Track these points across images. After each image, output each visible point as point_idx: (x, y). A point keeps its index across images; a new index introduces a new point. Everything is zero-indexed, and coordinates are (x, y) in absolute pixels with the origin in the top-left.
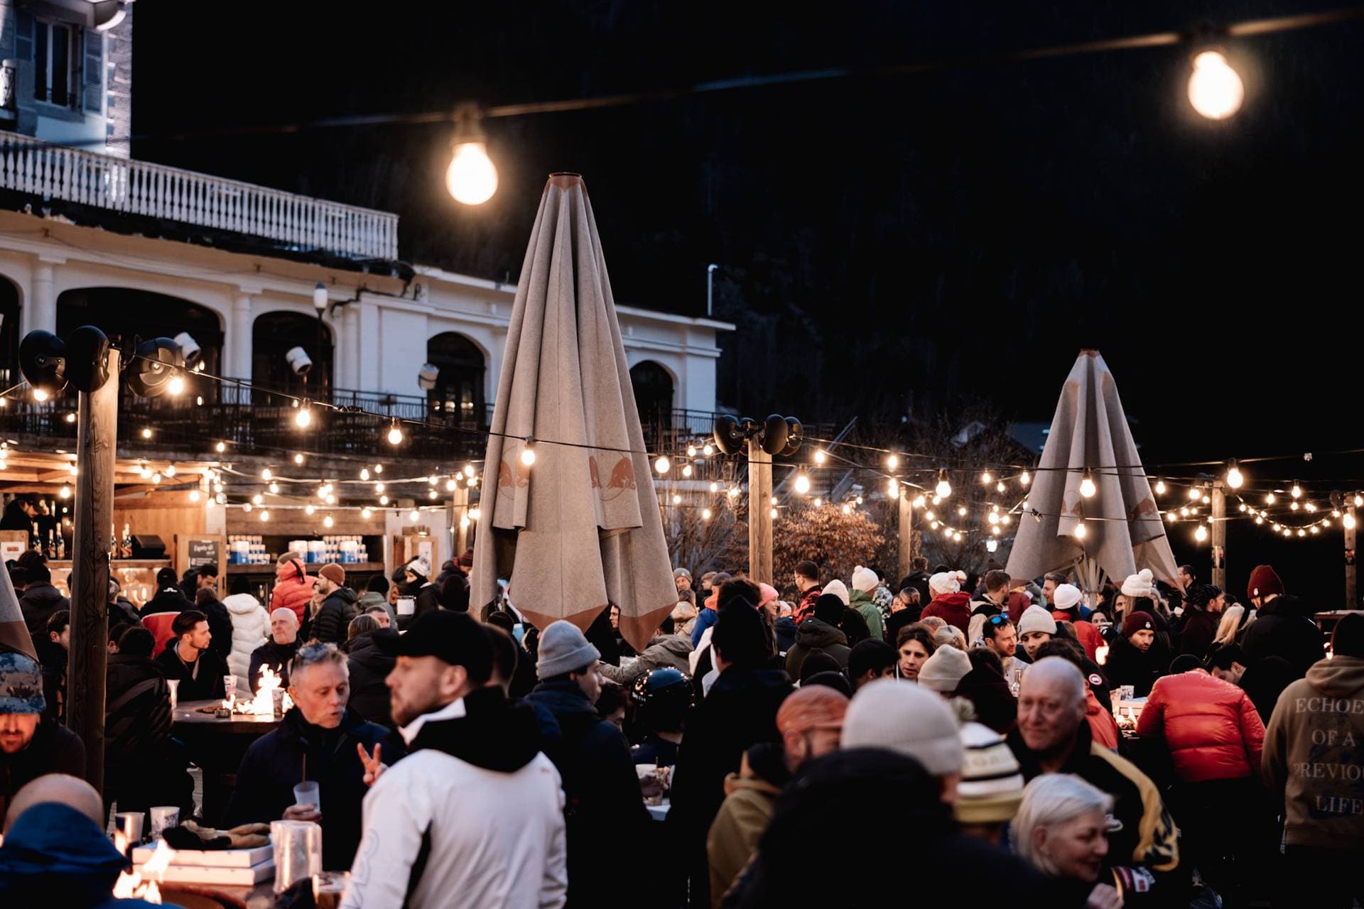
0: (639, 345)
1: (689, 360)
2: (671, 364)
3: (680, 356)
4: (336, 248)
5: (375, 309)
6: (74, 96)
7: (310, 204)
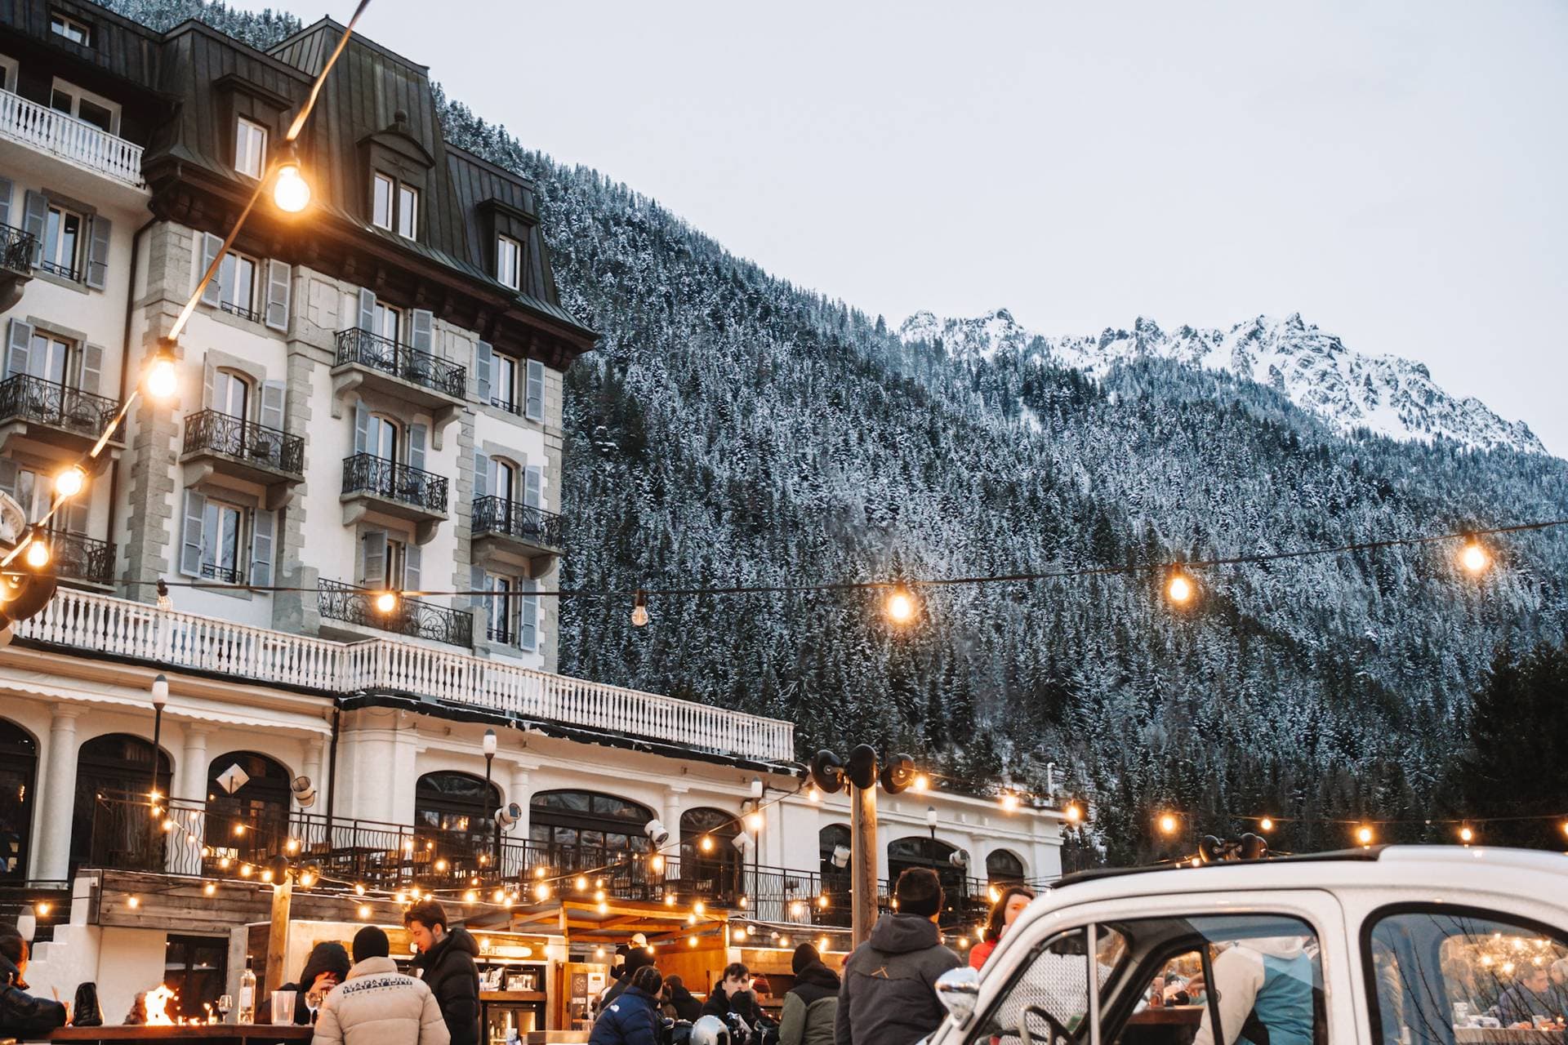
0: (995, 834)
1: (1037, 847)
2: (1019, 850)
3: (1030, 843)
4: (746, 753)
5: (777, 804)
6: (513, 636)
7: (725, 715)
